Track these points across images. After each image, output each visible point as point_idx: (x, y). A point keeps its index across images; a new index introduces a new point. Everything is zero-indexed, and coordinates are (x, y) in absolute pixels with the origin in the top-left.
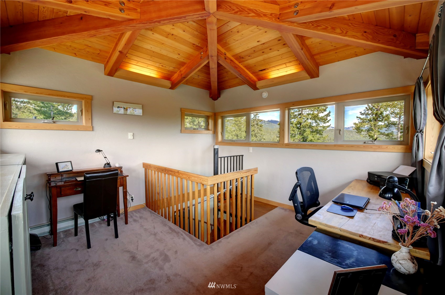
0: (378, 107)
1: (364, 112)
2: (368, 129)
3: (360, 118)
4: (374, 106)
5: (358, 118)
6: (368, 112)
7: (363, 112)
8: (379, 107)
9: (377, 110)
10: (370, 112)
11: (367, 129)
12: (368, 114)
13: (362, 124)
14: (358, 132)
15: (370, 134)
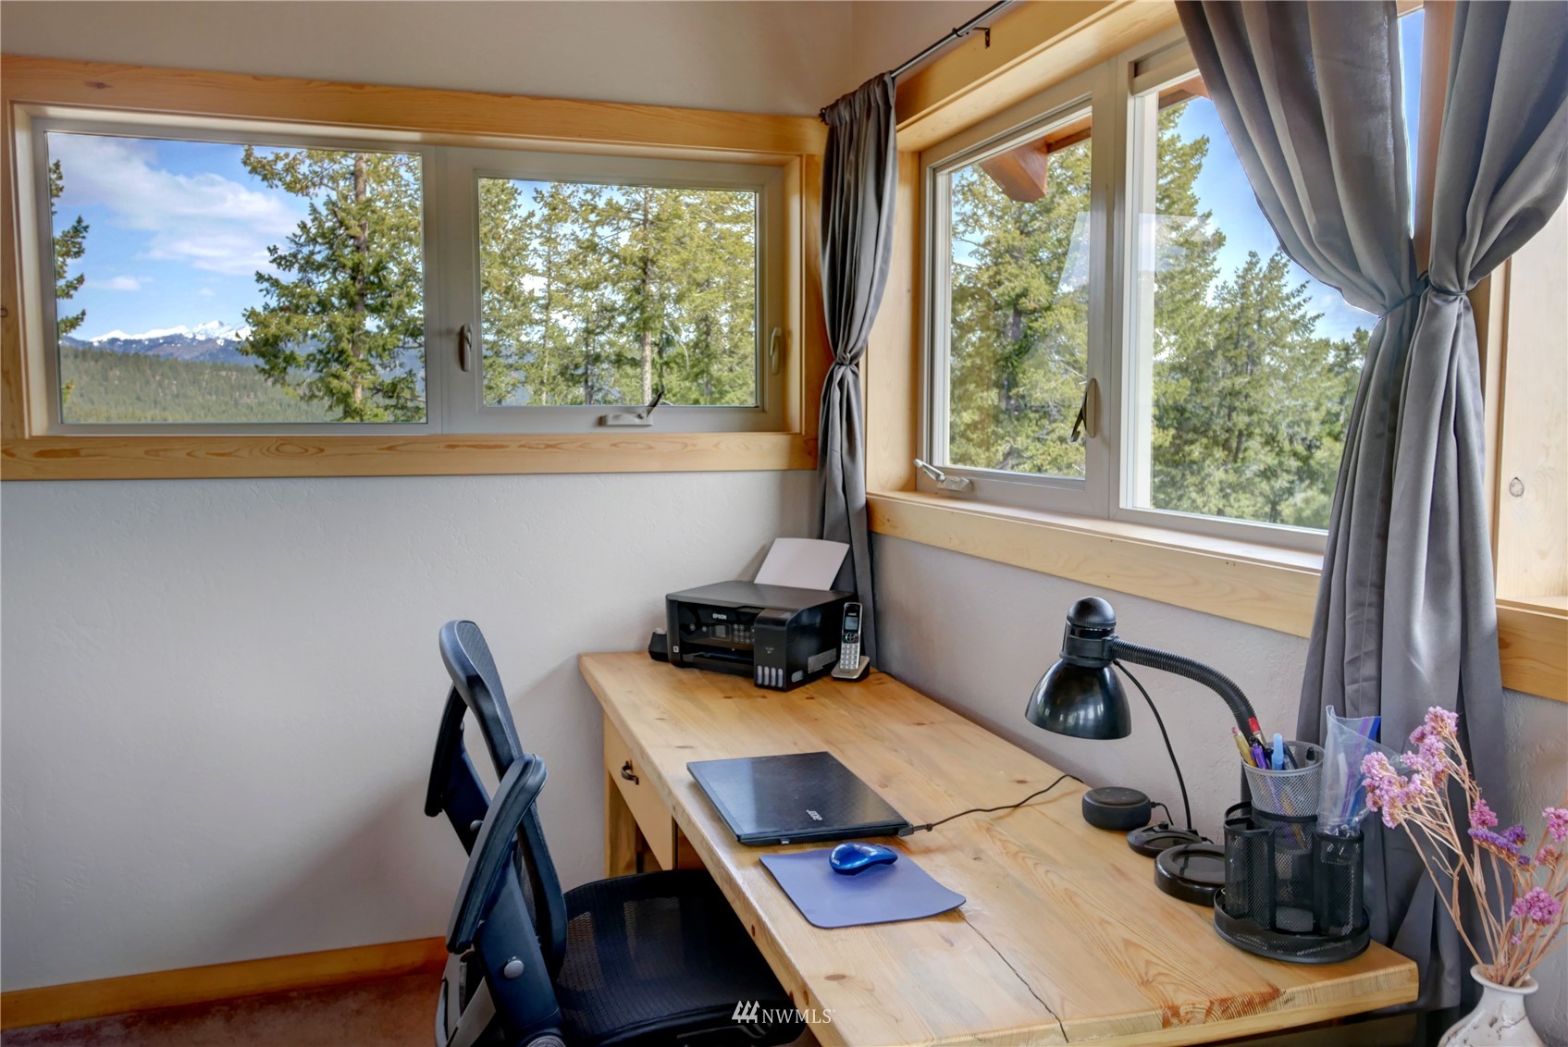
0: (362, 227)
1: (294, 249)
2: (320, 352)
3: (276, 283)
4: (341, 223)
5: (266, 285)
6: (312, 253)
7: (284, 250)
8: (367, 232)
9: (358, 248)
10: (321, 253)
11: (315, 352)
12: (309, 265)
13: (288, 321)
14: (272, 368)
15: (335, 383)
